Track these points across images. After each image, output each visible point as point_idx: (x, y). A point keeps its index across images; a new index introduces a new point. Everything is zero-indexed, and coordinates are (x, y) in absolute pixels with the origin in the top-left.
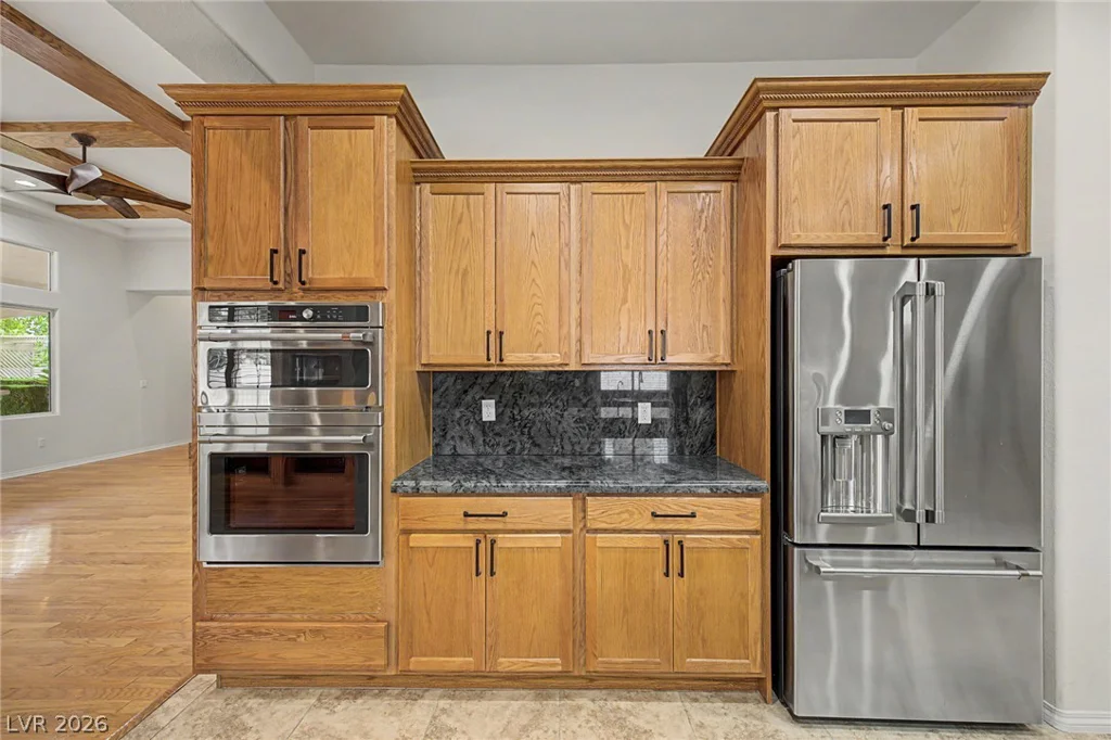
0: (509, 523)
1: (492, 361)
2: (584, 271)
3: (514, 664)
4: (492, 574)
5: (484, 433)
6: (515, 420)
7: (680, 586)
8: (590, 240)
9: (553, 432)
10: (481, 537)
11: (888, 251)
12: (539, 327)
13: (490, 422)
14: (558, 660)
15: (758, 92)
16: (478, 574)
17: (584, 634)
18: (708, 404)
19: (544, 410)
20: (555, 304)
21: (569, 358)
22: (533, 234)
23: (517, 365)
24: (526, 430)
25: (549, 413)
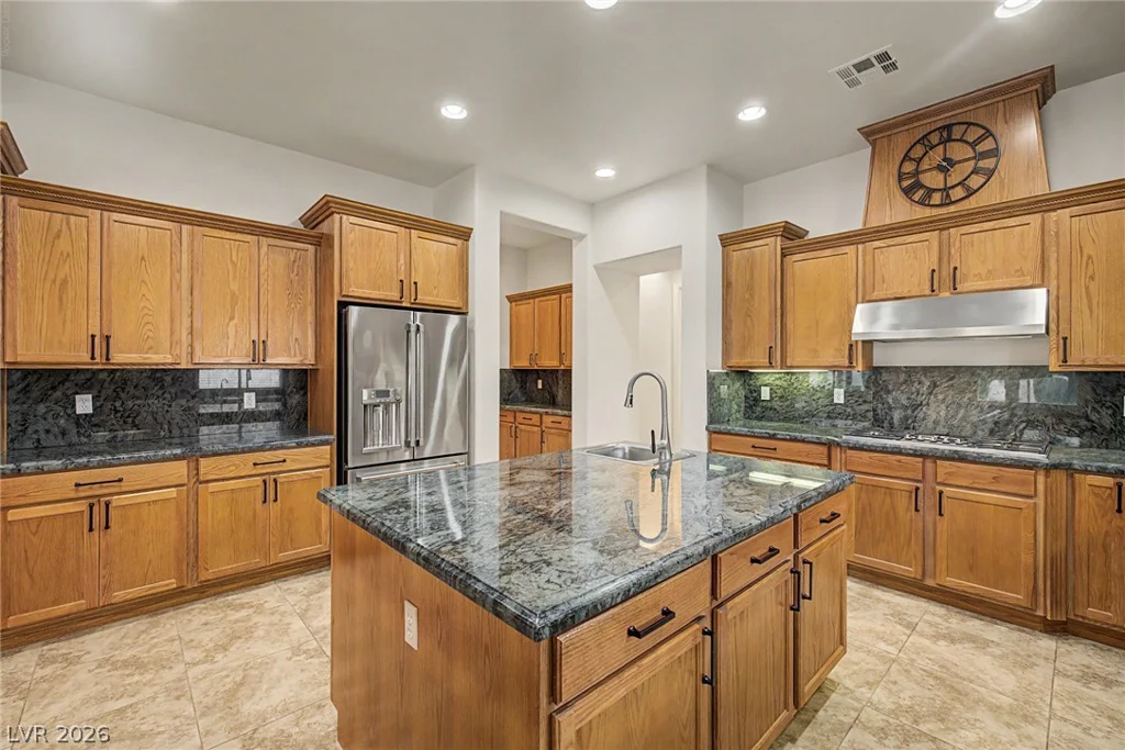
0: (125, 486)
1: (98, 360)
2: (196, 293)
3: (130, 593)
4: (107, 527)
5: (78, 424)
6: (117, 411)
7: (274, 508)
8: (200, 270)
9: (160, 419)
10: (94, 501)
11: (404, 305)
12: (151, 334)
13: (86, 415)
14: (173, 580)
15: (328, 202)
16: (91, 530)
17: (197, 557)
18: (302, 392)
19: (150, 402)
20: (167, 317)
21: (180, 358)
22: (143, 258)
23: (126, 364)
24: (130, 420)
25: (155, 404)
